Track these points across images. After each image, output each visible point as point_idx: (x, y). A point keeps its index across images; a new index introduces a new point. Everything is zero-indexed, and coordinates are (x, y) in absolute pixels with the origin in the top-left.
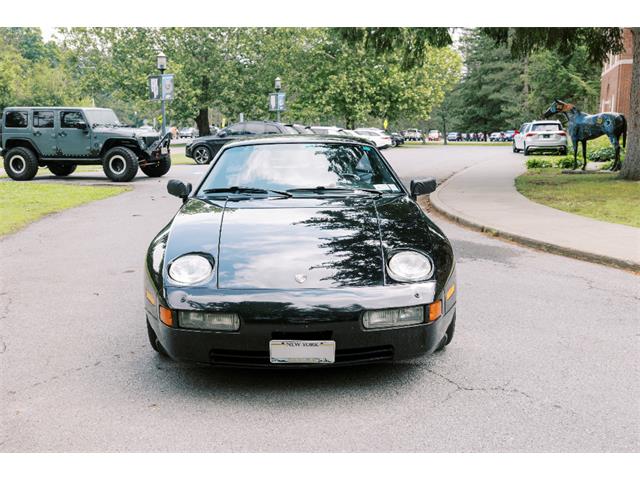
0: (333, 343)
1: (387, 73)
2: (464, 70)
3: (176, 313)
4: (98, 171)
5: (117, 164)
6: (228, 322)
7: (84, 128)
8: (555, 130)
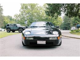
0: (45, 41)
1: (53, 21)
2: (63, 21)
3: (25, 37)
4: (18, 31)
5: (20, 30)
6: (32, 39)
7: (16, 26)
8: (75, 28)
